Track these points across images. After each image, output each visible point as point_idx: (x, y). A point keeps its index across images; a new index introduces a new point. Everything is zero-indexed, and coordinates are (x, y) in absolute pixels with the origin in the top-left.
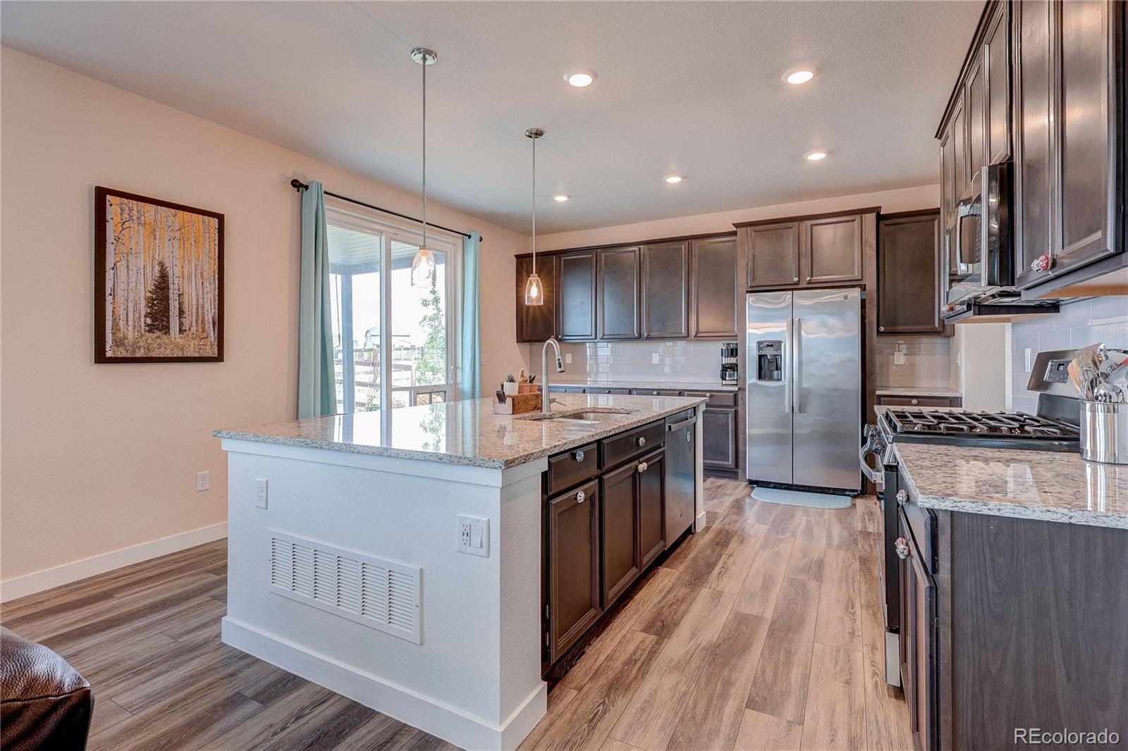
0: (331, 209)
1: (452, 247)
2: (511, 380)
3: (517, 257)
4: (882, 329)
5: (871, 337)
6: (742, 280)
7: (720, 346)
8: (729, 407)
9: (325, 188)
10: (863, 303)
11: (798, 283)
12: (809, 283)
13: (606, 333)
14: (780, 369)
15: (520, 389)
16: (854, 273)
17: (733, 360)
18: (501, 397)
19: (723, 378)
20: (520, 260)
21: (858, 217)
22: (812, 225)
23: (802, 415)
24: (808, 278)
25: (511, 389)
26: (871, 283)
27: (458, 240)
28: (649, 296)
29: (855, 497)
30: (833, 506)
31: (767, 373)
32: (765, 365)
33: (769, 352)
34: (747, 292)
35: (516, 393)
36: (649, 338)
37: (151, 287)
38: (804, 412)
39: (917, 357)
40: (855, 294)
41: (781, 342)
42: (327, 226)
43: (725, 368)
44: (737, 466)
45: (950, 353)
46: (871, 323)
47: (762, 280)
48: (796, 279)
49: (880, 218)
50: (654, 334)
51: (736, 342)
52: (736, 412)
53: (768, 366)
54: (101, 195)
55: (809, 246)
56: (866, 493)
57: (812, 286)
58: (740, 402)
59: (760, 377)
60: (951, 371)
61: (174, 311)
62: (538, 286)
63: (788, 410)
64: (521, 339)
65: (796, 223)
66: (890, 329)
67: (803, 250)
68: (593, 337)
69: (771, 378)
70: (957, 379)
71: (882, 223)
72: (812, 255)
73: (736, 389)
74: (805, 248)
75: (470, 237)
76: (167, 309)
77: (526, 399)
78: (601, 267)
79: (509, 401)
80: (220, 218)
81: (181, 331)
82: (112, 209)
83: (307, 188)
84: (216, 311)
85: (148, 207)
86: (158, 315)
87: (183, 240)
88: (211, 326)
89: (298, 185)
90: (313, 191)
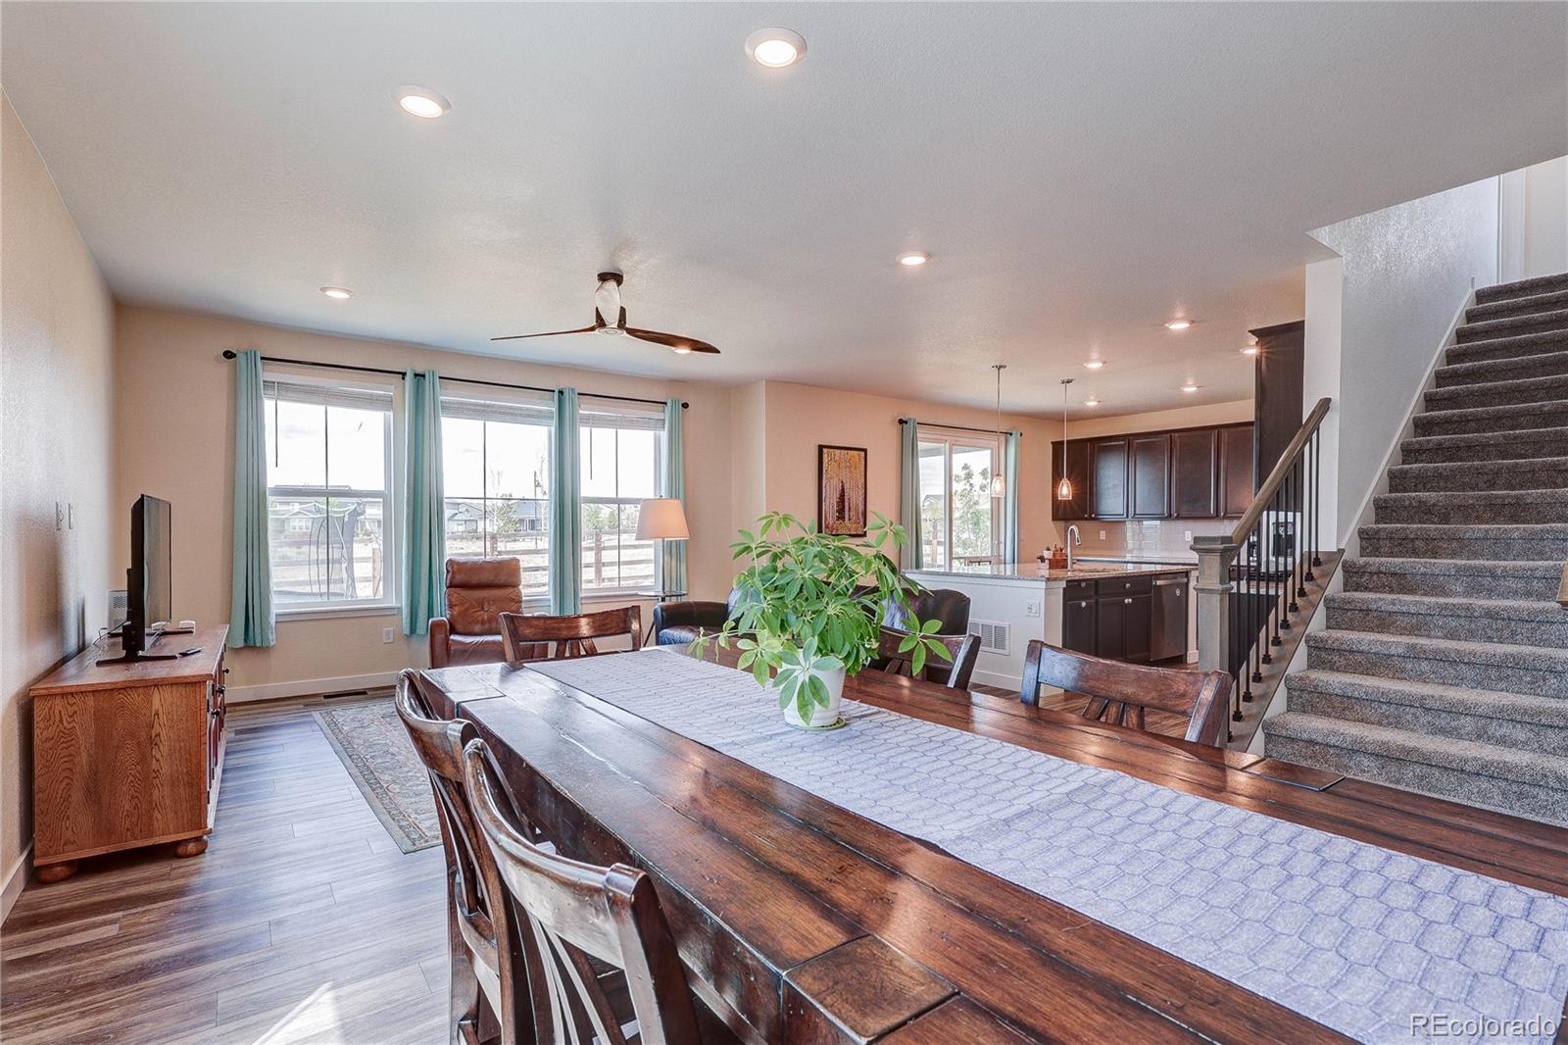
0: (920, 433)
1: (997, 442)
2: (1048, 549)
3: (1053, 444)
9: (917, 421)
13: (1137, 512)
15: (1054, 555)
18: (1042, 559)
20: (1055, 449)
25: (1047, 555)
28: (1180, 479)
35: (1051, 557)
36: (1179, 518)
37: (838, 495)
50: (1184, 513)
61: (847, 508)
62: (1068, 486)
64: (1055, 518)
68: (1125, 516)
75: (1011, 434)
76: (844, 508)
77: (1057, 561)
78: (1133, 453)
79: (1047, 561)
80: (865, 451)
81: (850, 519)
82: (825, 456)
83: (906, 422)
84: (863, 507)
85: (838, 451)
86: (841, 511)
87: (850, 467)
88: (860, 516)
89: (901, 422)
90: (911, 424)
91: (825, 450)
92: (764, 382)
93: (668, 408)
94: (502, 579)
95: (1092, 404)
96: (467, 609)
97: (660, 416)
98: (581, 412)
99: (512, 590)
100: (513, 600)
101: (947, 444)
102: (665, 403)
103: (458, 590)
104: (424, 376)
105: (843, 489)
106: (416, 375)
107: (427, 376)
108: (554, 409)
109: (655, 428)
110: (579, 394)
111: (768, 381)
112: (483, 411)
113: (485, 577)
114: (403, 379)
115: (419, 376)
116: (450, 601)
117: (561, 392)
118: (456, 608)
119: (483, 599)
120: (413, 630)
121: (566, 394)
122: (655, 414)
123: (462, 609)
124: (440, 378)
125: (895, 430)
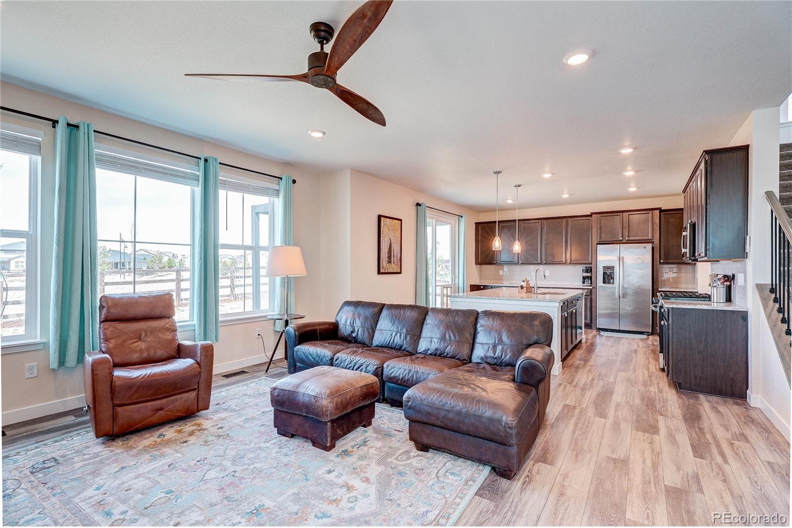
0: (428, 213)
1: (453, 221)
3: (476, 223)
4: (662, 261)
5: (656, 265)
6: (595, 238)
7: (582, 267)
8: (589, 296)
9: (426, 205)
10: (653, 248)
11: (622, 240)
12: (627, 240)
14: (614, 279)
16: (648, 236)
17: (589, 275)
18: (522, 287)
19: (584, 283)
20: (477, 225)
21: (651, 212)
22: (629, 215)
23: (624, 299)
24: (627, 238)
26: (657, 241)
27: (456, 218)
28: (546, 244)
29: (648, 335)
30: (638, 337)
31: (607, 280)
32: (606, 277)
33: (608, 272)
34: (597, 244)
36: (546, 264)
37: (388, 248)
38: (625, 298)
39: (682, 274)
40: (649, 246)
41: (614, 267)
42: (427, 220)
43: (584, 278)
44: (591, 323)
45: (694, 272)
46: (657, 259)
47: (604, 238)
48: (621, 239)
49: (661, 211)
50: (548, 262)
51: (590, 266)
52: (591, 298)
53: (608, 277)
54: (380, 217)
55: (627, 224)
56: (654, 334)
57: (629, 242)
58: (593, 294)
59: (604, 283)
60: (694, 280)
61: (392, 256)
63: (617, 296)
64: (477, 263)
65: (621, 214)
66: (666, 261)
67: (624, 226)
69: (609, 283)
70: (697, 284)
71: (662, 213)
72: (629, 227)
73: (592, 287)
74: (626, 225)
75: (462, 217)
76: (391, 256)
77: (528, 289)
78: (521, 229)
80: (401, 220)
81: (394, 263)
82: (382, 222)
83: (420, 205)
84: (400, 255)
85: (388, 220)
86: (390, 257)
87: (394, 230)
88: (399, 261)
89: (418, 204)
90: (423, 207)
91: (382, 218)
92: (349, 170)
93: (283, 183)
94: (158, 312)
95: (510, 202)
96: (124, 341)
97: (276, 187)
98: (220, 178)
99: (167, 320)
100: (168, 330)
101: (434, 221)
102: (281, 179)
103: (113, 324)
104: (77, 127)
105: (391, 244)
106: (69, 125)
107: (81, 128)
108: (200, 174)
109: (272, 195)
110: (220, 163)
111: (351, 169)
112: (137, 167)
113: (141, 311)
114: (54, 127)
115: (73, 127)
116: (105, 334)
117: (206, 160)
118: (112, 341)
119: (141, 330)
120: (62, 362)
121: (210, 161)
122: (272, 184)
123: (119, 341)
124: (95, 131)
125: (414, 208)
